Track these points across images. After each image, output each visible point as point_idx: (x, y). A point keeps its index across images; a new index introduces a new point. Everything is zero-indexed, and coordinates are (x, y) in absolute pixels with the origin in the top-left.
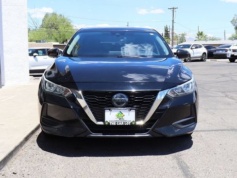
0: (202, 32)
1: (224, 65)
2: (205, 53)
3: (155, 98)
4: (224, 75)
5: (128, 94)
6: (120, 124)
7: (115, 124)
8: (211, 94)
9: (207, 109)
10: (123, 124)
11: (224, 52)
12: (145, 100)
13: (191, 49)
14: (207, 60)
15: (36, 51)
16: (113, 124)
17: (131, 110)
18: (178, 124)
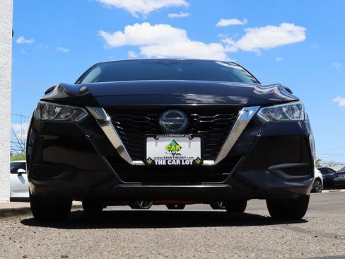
5: (188, 110)
6: (174, 163)
7: (164, 164)
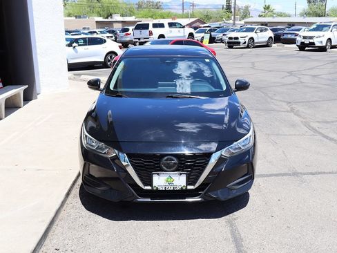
0: (269, 7)
1: (292, 56)
2: (271, 37)
3: (208, 161)
4: (291, 73)
6: (169, 189)
7: (164, 189)
8: (275, 107)
9: (269, 135)
10: (172, 189)
11: (293, 37)
12: (197, 163)
13: (256, 32)
14: (273, 45)
15: (76, 41)
16: (161, 189)
17: (181, 174)
18: (234, 185)
